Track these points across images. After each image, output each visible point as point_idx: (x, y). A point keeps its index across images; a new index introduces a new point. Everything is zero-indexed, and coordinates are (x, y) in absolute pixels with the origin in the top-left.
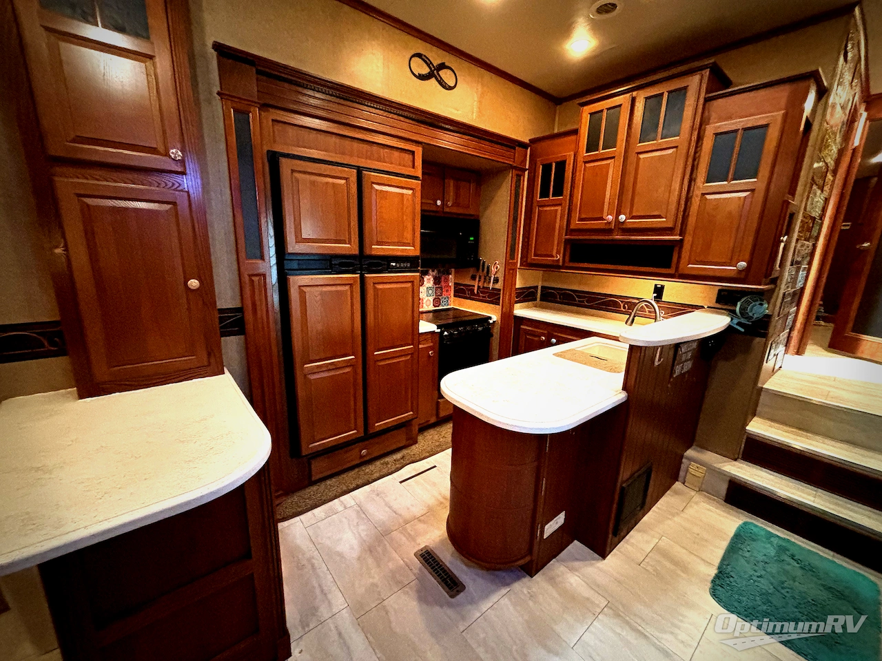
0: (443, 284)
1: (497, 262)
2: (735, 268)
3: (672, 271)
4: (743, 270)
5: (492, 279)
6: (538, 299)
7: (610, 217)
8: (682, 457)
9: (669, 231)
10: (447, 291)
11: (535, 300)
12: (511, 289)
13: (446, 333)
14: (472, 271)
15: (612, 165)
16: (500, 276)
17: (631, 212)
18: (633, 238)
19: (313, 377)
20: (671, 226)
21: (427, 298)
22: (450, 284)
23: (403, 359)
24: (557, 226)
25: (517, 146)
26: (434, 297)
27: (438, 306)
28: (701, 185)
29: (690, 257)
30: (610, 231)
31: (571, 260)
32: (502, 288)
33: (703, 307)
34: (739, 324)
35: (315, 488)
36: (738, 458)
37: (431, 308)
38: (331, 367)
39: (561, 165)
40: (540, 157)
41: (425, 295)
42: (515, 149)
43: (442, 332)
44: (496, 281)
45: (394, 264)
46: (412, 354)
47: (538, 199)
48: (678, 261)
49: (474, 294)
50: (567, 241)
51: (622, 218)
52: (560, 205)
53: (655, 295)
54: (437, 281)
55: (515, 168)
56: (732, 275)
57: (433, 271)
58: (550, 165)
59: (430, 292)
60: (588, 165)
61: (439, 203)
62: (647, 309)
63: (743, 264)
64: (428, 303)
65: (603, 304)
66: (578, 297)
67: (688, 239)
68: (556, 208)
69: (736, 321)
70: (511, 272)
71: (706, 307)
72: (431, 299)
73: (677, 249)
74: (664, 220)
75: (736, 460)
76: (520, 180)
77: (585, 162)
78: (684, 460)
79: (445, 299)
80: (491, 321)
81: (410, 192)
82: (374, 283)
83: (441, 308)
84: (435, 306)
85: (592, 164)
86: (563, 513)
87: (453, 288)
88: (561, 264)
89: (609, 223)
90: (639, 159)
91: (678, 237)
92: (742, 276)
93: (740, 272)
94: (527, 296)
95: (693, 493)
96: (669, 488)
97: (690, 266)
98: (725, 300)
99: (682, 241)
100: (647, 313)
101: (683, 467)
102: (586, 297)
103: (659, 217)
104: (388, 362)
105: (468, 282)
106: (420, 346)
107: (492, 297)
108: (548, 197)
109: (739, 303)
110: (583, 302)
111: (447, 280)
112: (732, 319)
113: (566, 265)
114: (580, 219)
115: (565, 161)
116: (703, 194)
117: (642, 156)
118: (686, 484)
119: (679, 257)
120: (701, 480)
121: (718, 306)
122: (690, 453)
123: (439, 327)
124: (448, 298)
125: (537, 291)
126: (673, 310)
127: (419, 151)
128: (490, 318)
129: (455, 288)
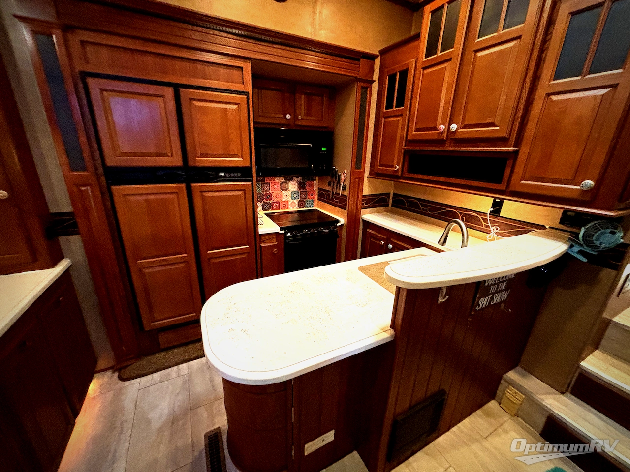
0: (307, 189)
1: (345, 171)
2: (579, 187)
3: (502, 187)
4: (588, 191)
5: (342, 186)
6: (390, 205)
7: (442, 127)
8: (501, 378)
9: (503, 141)
10: (312, 195)
11: (388, 205)
12: (358, 196)
13: (289, 234)
14: (329, 179)
15: (448, 69)
16: (347, 183)
17: (463, 120)
18: (463, 149)
19: (147, 271)
20: (504, 135)
21: (292, 201)
22: (315, 189)
23: (238, 257)
24: (398, 136)
25: (362, 57)
26: (299, 199)
27: (303, 208)
28: (547, 82)
29: (524, 172)
30: (442, 142)
31: (409, 171)
32: (348, 195)
33: (543, 227)
34: (580, 252)
35: (162, 354)
36: (567, 391)
37: (296, 209)
38: (165, 263)
39: (404, 74)
40: (387, 68)
41: (290, 198)
42: (359, 60)
43: (286, 233)
44: (344, 188)
45: (223, 174)
46: (248, 253)
47: (385, 111)
48: (511, 176)
49: (329, 199)
50: (406, 152)
51: (454, 127)
52: (401, 115)
53: (492, 209)
54: (301, 186)
55: (360, 80)
56: (575, 196)
57: (297, 177)
58: (395, 74)
59: (295, 195)
60: (426, 72)
61: (288, 117)
62: (484, 223)
63: (590, 183)
64: (293, 205)
65: (443, 214)
66: (423, 205)
67: (525, 150)
68: (399, 119)
69: (576, 249)
70: (357, 180)
71: (547, 227)
72: (296, 201)
73: (510, 163)
74: (498, 128)
75: (563, 393)
76: (366, 92)
77: (425, 68)
78: (502, 381)
79: (310, 201)
80: (339, 224)
81: (235, 107)
82: (201, 192)
83: (305, 209)
84: (300, 208)
85: (429, 70)
86: (333, 432)
87: (317, 192)
88: (399, 174)
89: (442, 133)
90: (475, 57)
91: (511, 149)
92: (587, 198)
93: (583, 192)
94: (377, 202)
95: (506, 417)
96: (480, 406)
97: (523, 182)
98: (570, 222)
99: (516, 153)
100: (483, 227)
101: (500, 388)
102: (429, 206)
103: (493, 125)
104: (223, 259)
105: (327, 188)
106: (263, 245)
107: (340, 202)
108: (392, 108)
109: (583, 228)
110: (426, 210)
111: (311, 186)
112: (571, 247)
113: (404, 175)
114: (417, 130)
115: (407, 70)
116: (549, 95)
117: (480, 54)
118: (501, 405)
119: (512, 172)
120: (517, 407)
121: (561, 226)
122: (512, 375)
123: (282, 229)
124: (313, 200)
125: (389, 198)
126: (511, 227)
127: (247, 67)
128: (338, 221)
129: (319, 192)
